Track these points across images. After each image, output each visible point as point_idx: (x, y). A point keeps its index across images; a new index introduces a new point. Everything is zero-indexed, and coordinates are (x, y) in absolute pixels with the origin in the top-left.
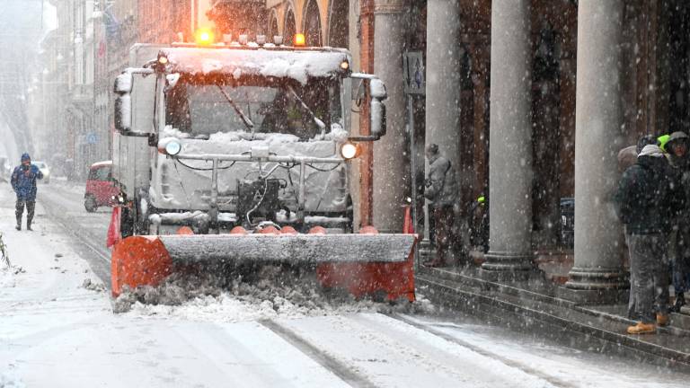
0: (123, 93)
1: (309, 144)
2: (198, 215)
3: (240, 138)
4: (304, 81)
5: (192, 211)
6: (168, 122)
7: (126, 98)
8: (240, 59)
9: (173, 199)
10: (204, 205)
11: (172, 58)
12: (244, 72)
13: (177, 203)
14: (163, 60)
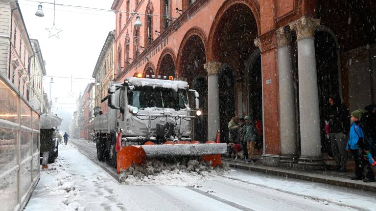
0: (112, 93)
1: (179, 112)
2: (140, 137)
3: (155, 110)
4: (176, 90)
5: (138, 136)
6: (129, 104)
7: (113, 95)
8: (154, 82)
9: (130, 132)
10: (143, 134)
11: (130, 81)
12: (157, 86)
13: (133, 133)
14: (126, 82)
